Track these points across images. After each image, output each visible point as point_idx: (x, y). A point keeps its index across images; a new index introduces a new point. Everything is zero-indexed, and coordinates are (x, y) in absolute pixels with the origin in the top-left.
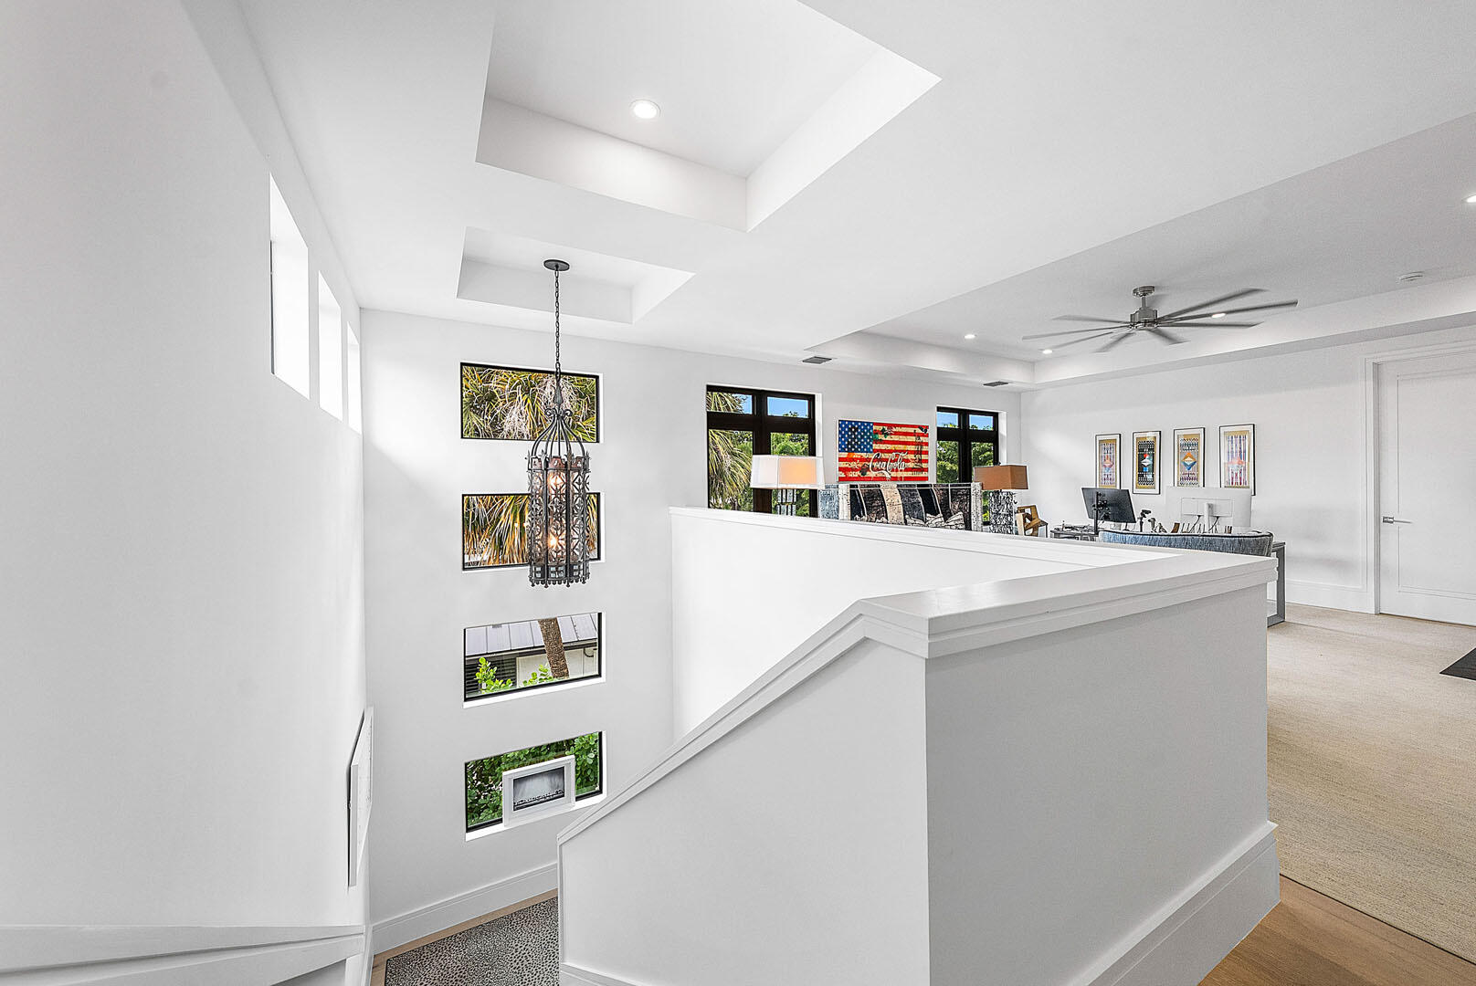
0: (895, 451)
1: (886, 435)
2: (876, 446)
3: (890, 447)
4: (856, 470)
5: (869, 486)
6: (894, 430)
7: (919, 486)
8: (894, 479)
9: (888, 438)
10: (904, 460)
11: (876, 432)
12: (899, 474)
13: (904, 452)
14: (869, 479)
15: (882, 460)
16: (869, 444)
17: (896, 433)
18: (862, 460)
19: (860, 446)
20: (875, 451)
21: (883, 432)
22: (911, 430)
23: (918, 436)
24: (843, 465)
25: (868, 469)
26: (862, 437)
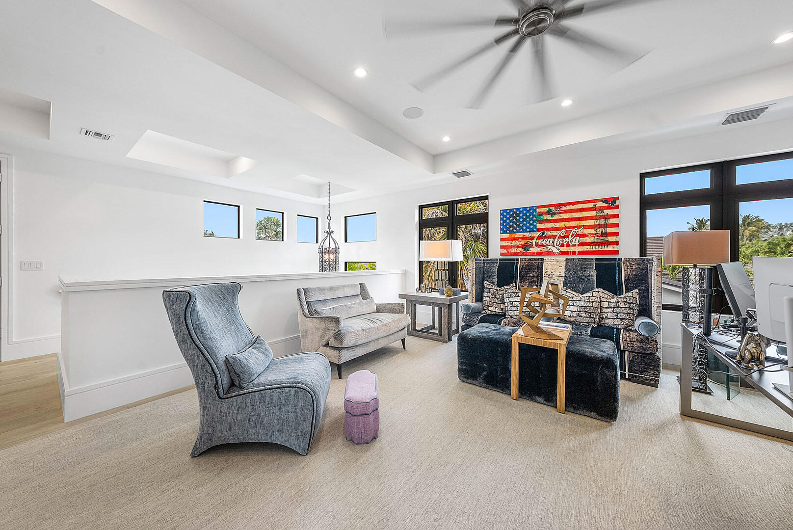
0: (565, 228)
1: (553, 214)
2: (539, 226)
3: (558, 225)
4: (518, 247)
5: (530, 260)
6: (564, 208)
7: (597, 260)
8: (563, 253)
9: (556, 217)
10: (577, 235)
11: (541, 214)
12: (571, 249)
13: (578, 227)
14: (533, 254)
15: (550, 237)
16: (531, 225)
17: (566, 212)
18: (523, 238)
19: (522, 228)
20: (539, 230)
21: (548, 213)
22: (590, 205)
23: (601, 209)
24: (505, 243)
25: (531, 246)
26: (524, 220)
